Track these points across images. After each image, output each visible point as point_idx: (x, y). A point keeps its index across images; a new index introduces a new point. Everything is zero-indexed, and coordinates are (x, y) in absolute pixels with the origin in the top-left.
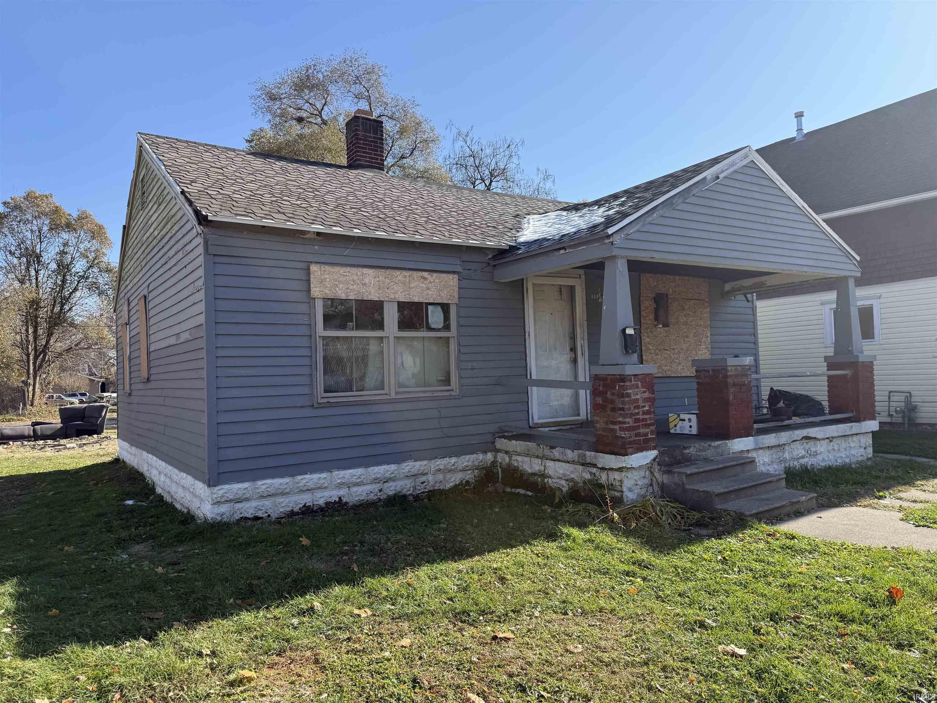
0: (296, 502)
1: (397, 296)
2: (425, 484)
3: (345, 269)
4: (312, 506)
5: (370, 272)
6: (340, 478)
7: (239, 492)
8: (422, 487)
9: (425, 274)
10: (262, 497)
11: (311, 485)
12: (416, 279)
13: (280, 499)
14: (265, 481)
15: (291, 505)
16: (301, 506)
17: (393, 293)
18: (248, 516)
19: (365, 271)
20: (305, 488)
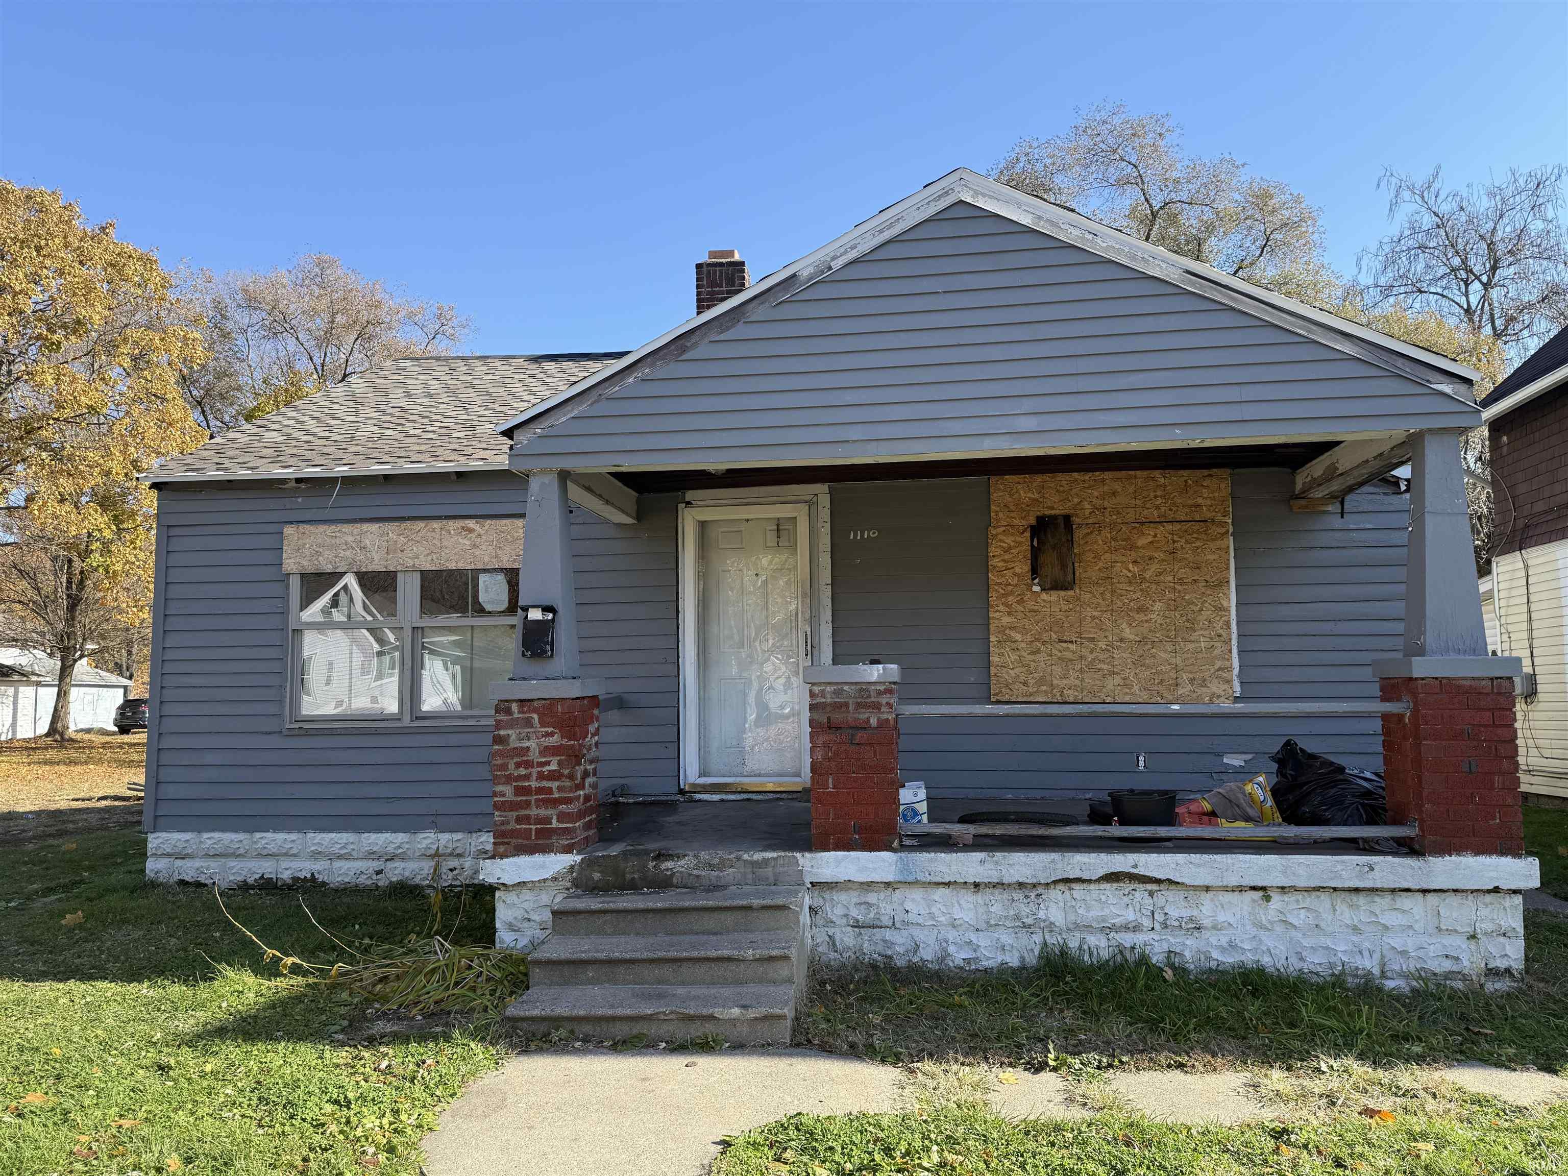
0: (250, 869)
1: (417, 562)
2: (455, 872)
3: (334, 527)
4: (275, 880)
5: (374, 527)
6: (314, 844)
7: (177, 844)
8: (450, 877)
9: (471, 523)
10: (207, 856)
11: (272, 848)
12: (452, 532)
13: (232, 863)
14: (212, 835)
15: (244, 873)
16: (257, 876)
17: (410, 558)
18: (187, 879)
19: (366, 527)
20: (265, 852)
